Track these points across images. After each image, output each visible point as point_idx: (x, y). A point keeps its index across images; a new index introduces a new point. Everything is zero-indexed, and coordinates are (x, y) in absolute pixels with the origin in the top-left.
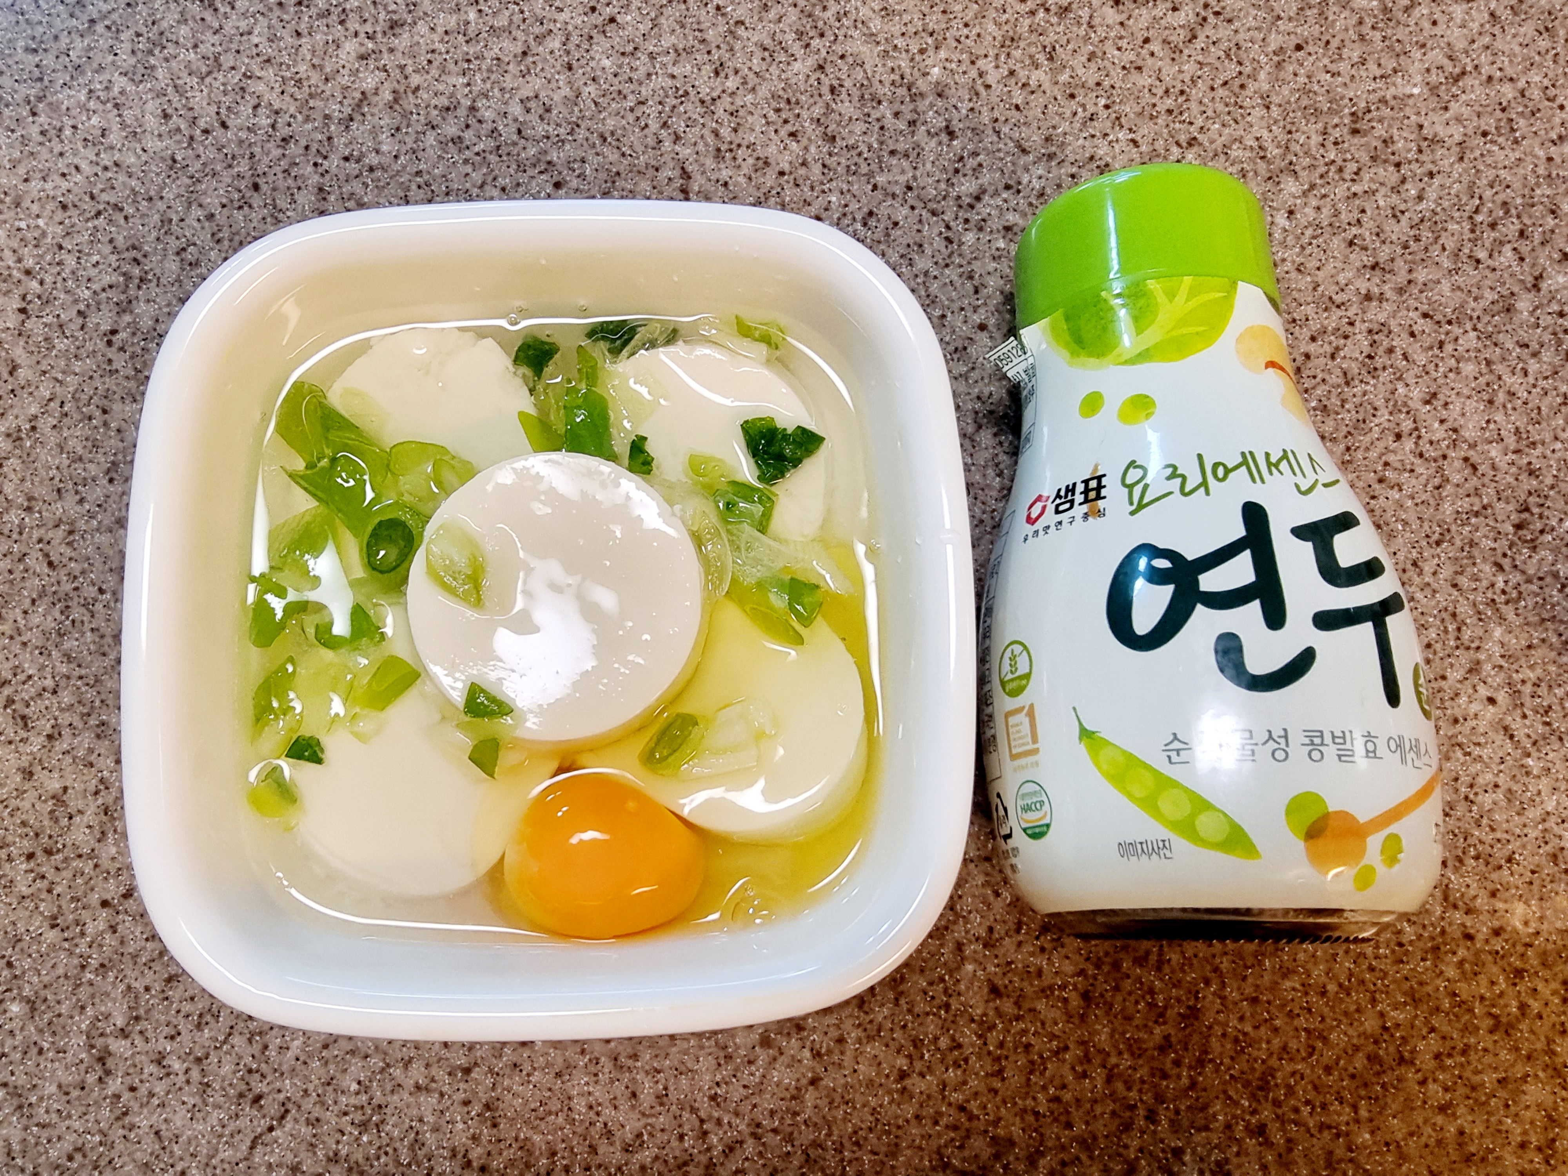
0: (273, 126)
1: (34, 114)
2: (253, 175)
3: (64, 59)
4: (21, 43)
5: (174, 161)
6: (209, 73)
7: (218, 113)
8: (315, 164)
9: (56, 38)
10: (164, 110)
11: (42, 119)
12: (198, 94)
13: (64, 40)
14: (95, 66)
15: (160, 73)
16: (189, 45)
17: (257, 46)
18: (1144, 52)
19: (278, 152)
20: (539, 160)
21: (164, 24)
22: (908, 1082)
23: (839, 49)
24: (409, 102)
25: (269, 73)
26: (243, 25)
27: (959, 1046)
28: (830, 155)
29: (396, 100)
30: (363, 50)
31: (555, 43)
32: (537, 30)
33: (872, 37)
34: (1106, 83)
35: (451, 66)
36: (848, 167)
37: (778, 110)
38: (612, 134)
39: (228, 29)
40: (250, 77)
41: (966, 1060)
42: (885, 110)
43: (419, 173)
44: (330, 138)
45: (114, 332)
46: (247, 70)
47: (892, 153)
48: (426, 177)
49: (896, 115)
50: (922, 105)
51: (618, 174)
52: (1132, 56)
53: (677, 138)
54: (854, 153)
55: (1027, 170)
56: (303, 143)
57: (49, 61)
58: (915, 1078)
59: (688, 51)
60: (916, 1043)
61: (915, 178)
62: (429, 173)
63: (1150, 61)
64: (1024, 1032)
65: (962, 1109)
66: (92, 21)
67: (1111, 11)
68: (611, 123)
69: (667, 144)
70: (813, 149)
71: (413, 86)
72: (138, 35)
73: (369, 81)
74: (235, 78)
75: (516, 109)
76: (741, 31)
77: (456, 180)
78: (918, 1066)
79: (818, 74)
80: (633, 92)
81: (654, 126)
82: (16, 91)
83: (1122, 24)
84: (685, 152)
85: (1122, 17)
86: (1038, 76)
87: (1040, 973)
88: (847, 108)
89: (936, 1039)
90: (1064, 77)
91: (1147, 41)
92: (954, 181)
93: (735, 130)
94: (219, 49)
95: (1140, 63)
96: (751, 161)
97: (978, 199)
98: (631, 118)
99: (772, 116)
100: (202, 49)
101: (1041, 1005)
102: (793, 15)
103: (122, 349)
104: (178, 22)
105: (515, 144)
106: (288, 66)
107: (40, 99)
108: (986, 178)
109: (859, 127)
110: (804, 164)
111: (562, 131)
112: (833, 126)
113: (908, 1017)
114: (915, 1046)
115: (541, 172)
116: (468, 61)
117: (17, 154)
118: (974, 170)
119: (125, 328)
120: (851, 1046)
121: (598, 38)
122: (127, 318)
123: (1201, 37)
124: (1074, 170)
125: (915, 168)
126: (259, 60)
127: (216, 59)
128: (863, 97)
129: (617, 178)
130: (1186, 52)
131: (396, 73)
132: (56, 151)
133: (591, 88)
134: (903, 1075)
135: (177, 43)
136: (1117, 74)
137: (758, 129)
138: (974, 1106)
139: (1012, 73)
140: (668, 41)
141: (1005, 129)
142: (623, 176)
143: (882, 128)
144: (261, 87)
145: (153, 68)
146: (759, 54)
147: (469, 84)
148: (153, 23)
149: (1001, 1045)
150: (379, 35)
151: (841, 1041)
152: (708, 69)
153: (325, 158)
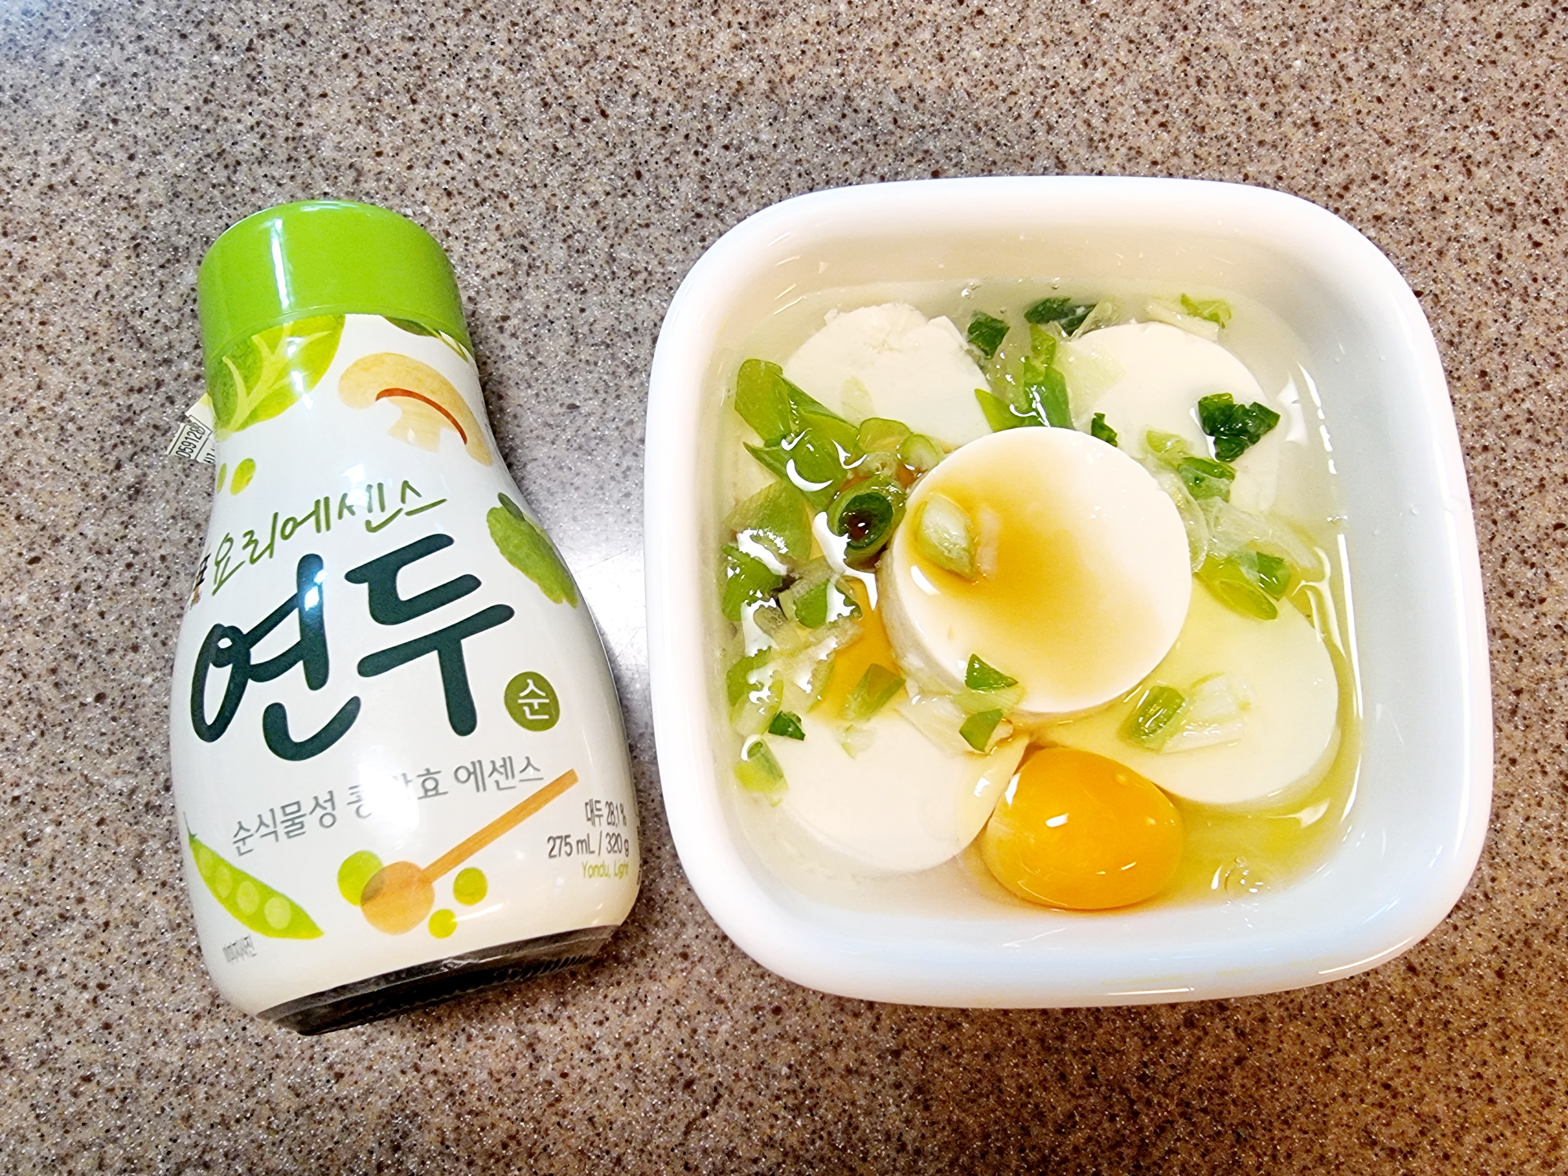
0: (652, 115)
1: (414, 102)
2: (635, 163)
3: (440, 48)
4: (398, 32)
5: (556, 149)
6: (587, 62)
7: (597, 102)
8: (696, 153)
9: (432, 26)
10: (543, 99)
11: (422, 106)
12: (576, 83)
13: (440, 29)
14: (473, 54)
15: (538, 62)
16: (565, 35)
17: (632, 36)
18: (1497, 47)
19: (660, 140)
20: (916, 149)
21: (539, 14)
22: (1331, 1061)
23: (1202, 42)
24: (785, 91)
25: (645, 62)
26: (618, 15)
27: (1380, 1024)
28: (1200, 144)
29: (772, 91)
30: (736, 40)
31: (925, 34)
32: (907, 21)
33: (1234, 31)
34: (1463, 77)
35: (824, 56)
36: (1219, 156)
37: (1147, 101)
38: (986, 123)
39: (602, 18)
40: (626, 67)
41: (1387, 1038)
42: (1252, 102)
43: (799, 162)
44: (709, 128)
45: (505, 318)
46: (625, 59)
47: (1261, 143)
48: (806, 166)
49: (1262, 106)
50: (1287, 97)
51: (994, 163)
52: (1486, 51)
53: (1050, 129)
54: (1224, 143)
55: (1392, 161)
56: (683, 131)
57: (425, 48)
58: (1339, 1057)
59: (1056, 43)
60: (1338, 1021)
61: (1284, 169)
62: (808, 162)
63: (1504, 55)
64: (1443, 1009)
65: (1387, 1086)
66: (467, 11)
67: (1464, 7)
68: (984, 112)
69: (1041, 134)
70: (1183, 139)
71: (789, 76)
72: (514, 24)
73: (745, 72)
74: (611, 67)
75: (891, 100)
76: (1106, 23)
77: (835, 168)
78: (1341, 1042)
79: (1184, 66)
80: (1004, 82)
81: (1027, 116)
82: (395, 80)
83: (1474, 19)
84: (1060, 142)
85: (1475, 13)
86: (1395, 70)
87: (1454, 951)
88: (1213, 99)
89: (1357, 1017)
90: (1422, 71)
91: (1499, 36)
92: (1322, 171)
93: (1106, 120)
94: (595, 39)
95: (1493, 57)
96: (1123, 150)
97: (1346, 188)
98: (1004, 108)
99: (1142, 107)
100: (578, 38)
101: (1457, 983)
102: (1156, 9)
103: (514, 335)
104: (553, 11)
105: (892, 133)
106: (664, 56)
107: (420, 87)
108: (1353, 168)
109: (1228, 118)
110: (1175, 154)
111: (937, 121)
112: (1201, 117)
113: (1330, 996)
114: (1337, 1025)
115: (919, 161)
116: (841, 51)
117: (399, 142)
118: (1341, 160)
119: (516, 314)
120: (1274, 1026)
121: (966, 29)
122: (518, 304)
123: (1552, 32)
124: (1437, 161)
125: (1284, 158)
126: (635, 49)
127: (592, 49)
128: (1228, 88)
129: (993, 168)
130: (1538, 46)
131: (769, 63)
132: (438, 139)
133: (963, 78)
134: (1327, 1054)
135: (552, 32)
136: (1473, 70)
137: (1129, 120)
138: (1396, 1083)
139: (1371, 66)
140: (1035, 33)
141: (1369, 121)
142: (999, 164)
143: (1249, 119)
144: (637, 77)
145: (529, 57)
146: (1125, 45)
147: (842, 75)
148: (529, 13)
149: (1421, 1023)
150: (752, 26)
151: (1263, 1020)
152: (1076, 61)
153: (706, 146)
